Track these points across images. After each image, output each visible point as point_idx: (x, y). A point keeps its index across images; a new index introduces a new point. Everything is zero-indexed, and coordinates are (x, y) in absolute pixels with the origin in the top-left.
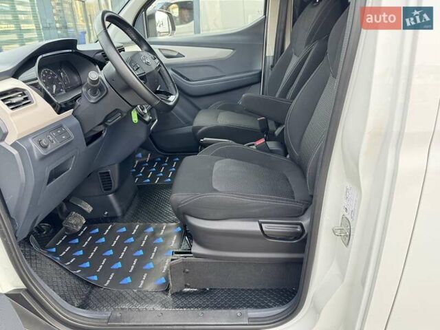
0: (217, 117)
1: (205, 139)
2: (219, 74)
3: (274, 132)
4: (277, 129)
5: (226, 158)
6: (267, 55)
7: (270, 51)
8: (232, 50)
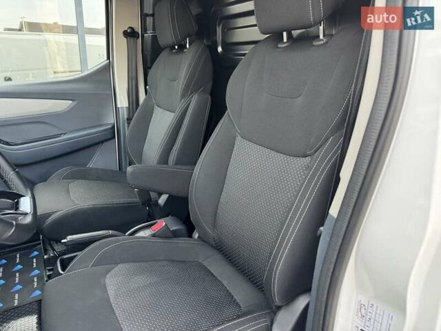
0: (68, 191)
1: (69, 238)
2: (56, 132)
3: (157, 201)
4: (160, 197)
5: (117, 264)
6: (119, 106)
7: (123, 102)
8: (71, 102)
